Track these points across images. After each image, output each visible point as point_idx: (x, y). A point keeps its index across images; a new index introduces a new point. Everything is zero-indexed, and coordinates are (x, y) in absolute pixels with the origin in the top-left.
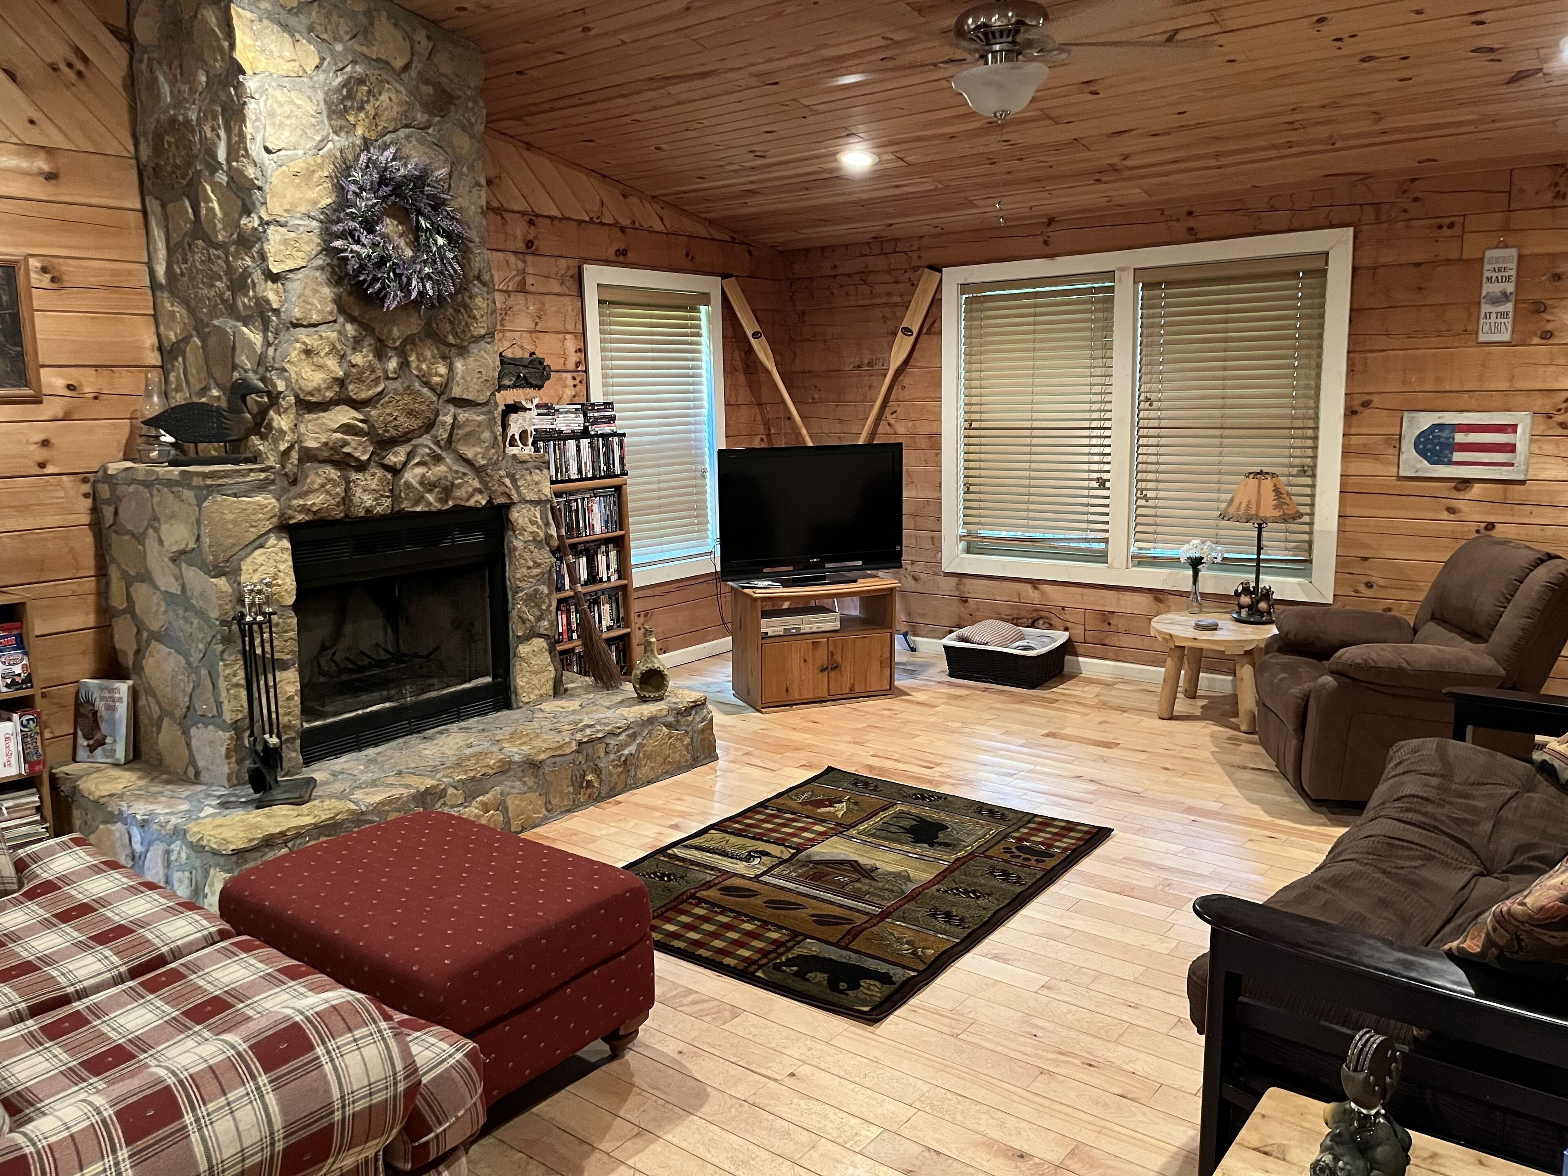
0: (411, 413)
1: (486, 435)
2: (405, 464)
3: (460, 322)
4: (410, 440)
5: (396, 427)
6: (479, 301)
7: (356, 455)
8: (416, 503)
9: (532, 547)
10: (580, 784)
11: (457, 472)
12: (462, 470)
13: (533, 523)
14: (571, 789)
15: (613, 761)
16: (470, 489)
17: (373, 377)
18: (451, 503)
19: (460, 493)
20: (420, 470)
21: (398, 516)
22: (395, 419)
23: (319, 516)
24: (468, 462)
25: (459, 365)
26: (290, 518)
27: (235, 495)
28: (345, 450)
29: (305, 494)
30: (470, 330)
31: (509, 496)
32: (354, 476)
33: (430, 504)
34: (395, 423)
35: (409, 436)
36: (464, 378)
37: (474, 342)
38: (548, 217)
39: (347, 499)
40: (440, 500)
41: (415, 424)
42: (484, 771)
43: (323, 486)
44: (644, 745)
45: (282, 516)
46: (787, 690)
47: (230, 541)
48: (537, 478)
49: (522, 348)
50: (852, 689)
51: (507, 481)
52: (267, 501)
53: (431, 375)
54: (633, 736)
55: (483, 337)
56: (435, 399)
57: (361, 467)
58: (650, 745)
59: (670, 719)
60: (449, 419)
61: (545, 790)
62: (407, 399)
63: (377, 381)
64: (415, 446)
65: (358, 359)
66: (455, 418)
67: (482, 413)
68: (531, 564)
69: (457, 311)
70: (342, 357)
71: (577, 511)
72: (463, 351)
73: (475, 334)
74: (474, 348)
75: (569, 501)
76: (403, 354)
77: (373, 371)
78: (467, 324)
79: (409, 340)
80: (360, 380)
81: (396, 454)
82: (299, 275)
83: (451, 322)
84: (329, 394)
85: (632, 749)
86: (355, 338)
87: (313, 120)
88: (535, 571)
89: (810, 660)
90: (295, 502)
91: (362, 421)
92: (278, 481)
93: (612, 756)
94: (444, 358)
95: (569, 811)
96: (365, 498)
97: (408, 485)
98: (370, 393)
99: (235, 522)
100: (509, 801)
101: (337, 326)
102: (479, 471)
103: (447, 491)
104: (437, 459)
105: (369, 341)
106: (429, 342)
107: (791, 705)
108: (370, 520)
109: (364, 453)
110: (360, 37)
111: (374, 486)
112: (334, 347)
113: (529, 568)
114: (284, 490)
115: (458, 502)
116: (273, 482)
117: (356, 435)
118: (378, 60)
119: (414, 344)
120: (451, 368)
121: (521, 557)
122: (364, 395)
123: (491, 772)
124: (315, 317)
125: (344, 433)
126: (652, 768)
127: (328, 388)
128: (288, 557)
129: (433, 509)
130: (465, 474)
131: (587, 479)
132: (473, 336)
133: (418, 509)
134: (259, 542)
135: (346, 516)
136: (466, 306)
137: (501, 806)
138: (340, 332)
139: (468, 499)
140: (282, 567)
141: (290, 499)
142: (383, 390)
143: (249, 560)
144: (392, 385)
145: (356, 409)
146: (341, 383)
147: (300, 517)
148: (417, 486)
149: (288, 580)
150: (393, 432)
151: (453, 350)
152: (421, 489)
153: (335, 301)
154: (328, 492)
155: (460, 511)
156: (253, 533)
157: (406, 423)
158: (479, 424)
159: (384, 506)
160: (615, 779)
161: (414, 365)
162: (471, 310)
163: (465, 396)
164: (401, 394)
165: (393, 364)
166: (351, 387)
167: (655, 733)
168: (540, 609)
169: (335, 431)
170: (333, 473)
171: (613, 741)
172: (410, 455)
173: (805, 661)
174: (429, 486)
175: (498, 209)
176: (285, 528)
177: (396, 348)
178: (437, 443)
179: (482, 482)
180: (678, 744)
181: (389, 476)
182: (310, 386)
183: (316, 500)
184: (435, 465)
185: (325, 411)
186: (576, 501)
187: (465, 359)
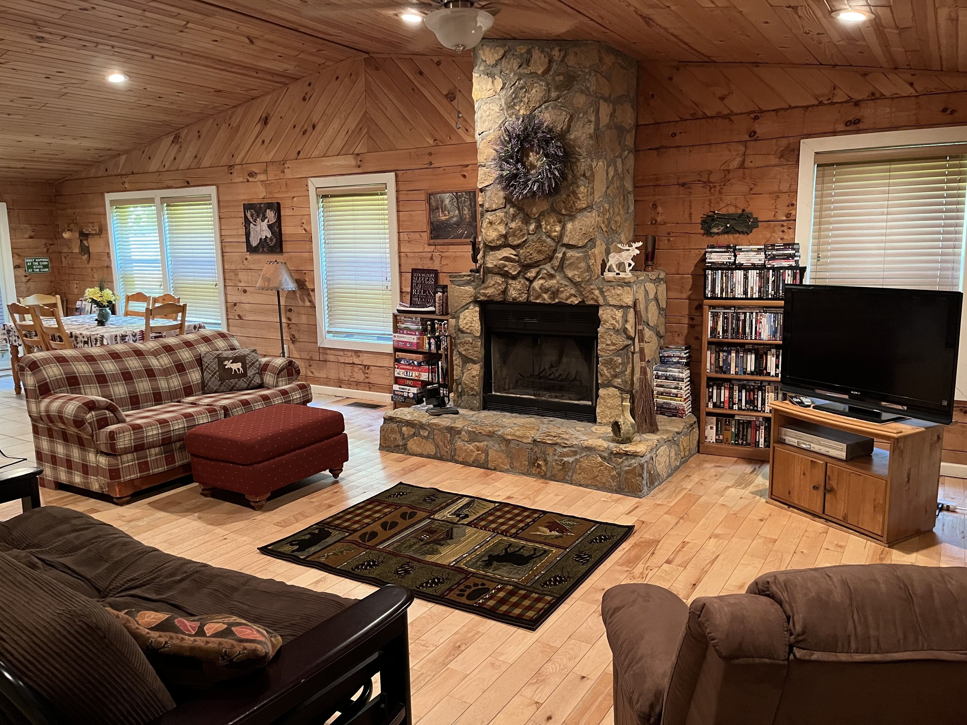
0: (540, 252)
1: (583, 265)
2: (535, 278)
3: (569, 202)
4: (539, 266)
5: (530, 259)
6: (582, 189)
7: (510, 271)
8: (537, 298)
9: (612, 333)
10: (533, 462)
11: (562, 284)
12: (566, 283)
13: (614, 319)
14: (527, 463)
15: (556, 460)
16: (568, 294)
17: (521, 234)
18: (557, 301)
19: (563, 296)
20: (541, 281)
21: (528, 303)
22: (531, 255)
23: (491, 298)
24: (570, 280)
25: (569, 226)
26: (478, 298)
27: (458, 285)
28: (505, 269)
29: (486, 288)
30: (575, 206)
31: (596, 301)
32: (510, 282)
33: (545, 300)
34: (531, 257)
35: (539, 263)
36: (570, 233)
37: (579, 212)
38: (773, 110)
39: (505, 292)
40: (550, 298)
41: (541, 257)
42: (480, 431)
43: (494, 285)
44: (580, 462)
45: (476, 297)
46: (789, 493)
47: (456, 304)
48: (619, 292)
49: (736, 207)
50: (845, 518)
51: (597, 292)
52: (469, 289)
53: (551, 232)
54: (575, 453)
55: (585, 209)
56: (554, 244)
57: (514, 278)
58: (585, 464)
59: (606, 455)
60: (560, 255)
61: (511, 456)
62: (538, 245)
63: (523, 235)
64: (541, 269)
65: (513, 225)
66: (564, 254)
67: (581, 252)
68: (609, 342)
69: (568, 196)
70: (507, 224)
71: (744, 321)
72: (572, 217)
73: (579, 207)
74: (579, 216)
75: (738, 313)
76: (538, 222)
77: (521, 231)
78: (574, 203)
79: (542, 214)
80: (514, 235)
81: (531, 272)
82: (491, 187)
83: (564, 202)
84: (499, 242)
85: (571, 459)
86: (513, 215)
87: (498, 114)
88: (612, 347)
89: (808, 475)
90: (482, 291)
91: (515, 255)
92: (476, 280)
93: (556, 458)
94: (560, 222)
95: (524, 474)
96: (513, 293)
97: (534, 289)
98: (519, 242)
99: (458, 296)
100: (490, 451)
101: (505, 210)
102: (576, 284)
103: (555, 293)
104: (552, 276)
105: (521, 215)
106: (553, 214)
107: (790, 506)
108: (515, 303)
109: (514, 271)
110: (524, 66)
111: (519, 288)
112: (502, 220)
113: (607, 345)
114: (479, 286)
115: (561, 300)
116: (473, 281)
117: (511, 262)
118: (531, 73)
119: (544, 215)
120: (563, 228)
121: (602, 337)
122: (516, 243)
123: (484, 433)
124: (494, 207)
125: (505, 261)
126: (584, 478)
127: (498, 240)
128: (477, 314)
129: (546, 302)
130: (566, 286)
131: (752, 299)
132: (577, 209)
133: (538, 301)
134: (466, 307)
135: (504, 300)
136: (574, 192)
137: (486, 452)
138: (506, 213)
139: (567, 300)
140: (475, 319)
141: (480, 290)
142: (526, 240)
143: (463, 313)
144: (531, 237)
145: (514, 249)
146: (505, 236)
147: (482, 298)
148: (538, 290)
149: (477, 325)
150: (529, 261)
151: (567, 218)
152: (540, 291)
153: (505, 198)
154: (495, 288)
155: (561, 305)
156: (464, 303)
157: (537, 257)
158: (578, 258)
159: (523, 298)
160: (555, 471)
161: (544, 227)
162: (577, 194)
163: (570, 243)
164: (536, 242)
165: (532, 227)
166: (510, 239)
167: (590, 458)
168: (615, 371)
169: (501, 260)
170: (499, 279)
171: (559, 450)
172: (538, 273)
173: (804, 474)
174: (546, 290)
175: (729, 114)
176: (476, 302)
177: (535, 219)
178: (553, 268)
179: (578, 291)
180: (606, 472)
181: (527, 283)
182: (490, 239)
183: (490, 291)
184: (550, 279)
185: (498, 250)
186: (745, 314)
187: (573, 222)
